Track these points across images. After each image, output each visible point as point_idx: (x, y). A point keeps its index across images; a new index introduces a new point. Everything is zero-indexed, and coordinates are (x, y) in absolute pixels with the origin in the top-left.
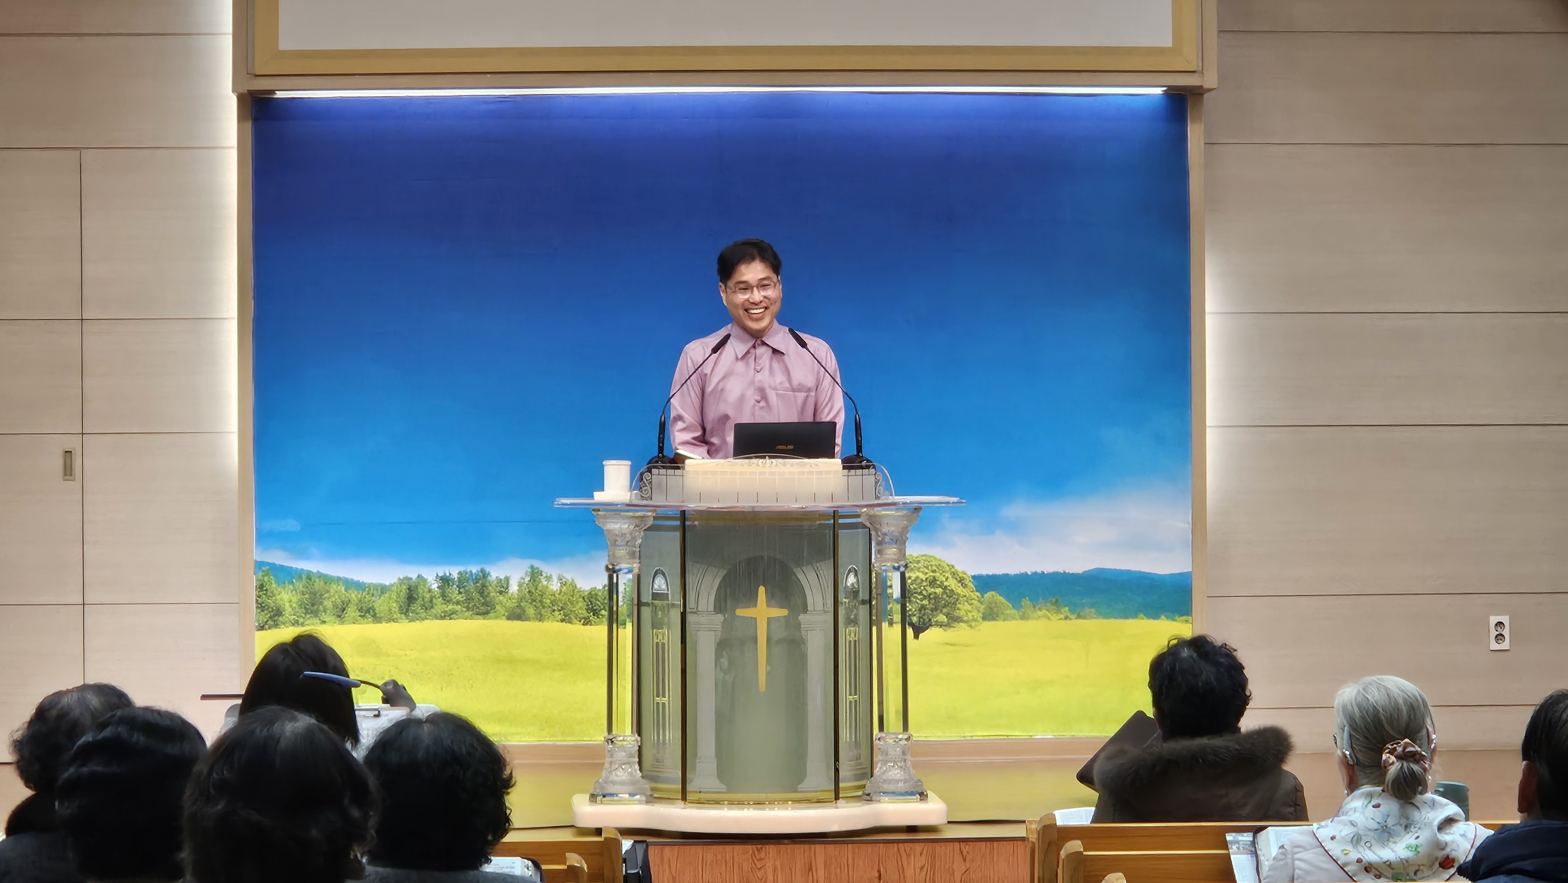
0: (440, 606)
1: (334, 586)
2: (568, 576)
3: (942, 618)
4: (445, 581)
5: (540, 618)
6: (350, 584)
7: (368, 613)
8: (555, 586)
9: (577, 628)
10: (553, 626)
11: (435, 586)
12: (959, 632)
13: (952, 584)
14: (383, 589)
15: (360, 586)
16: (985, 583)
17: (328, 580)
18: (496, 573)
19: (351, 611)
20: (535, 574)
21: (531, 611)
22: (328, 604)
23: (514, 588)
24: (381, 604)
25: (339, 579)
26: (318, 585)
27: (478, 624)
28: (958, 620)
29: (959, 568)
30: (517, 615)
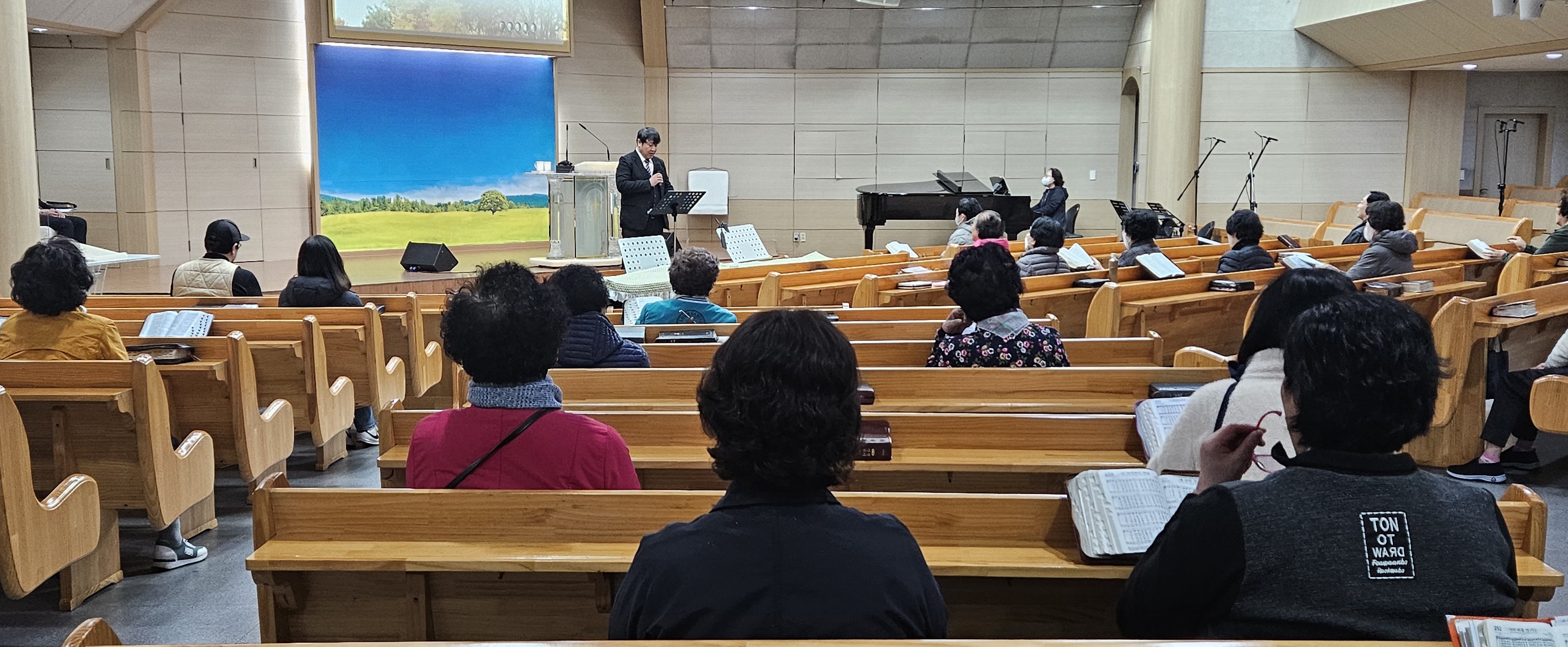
0: (373, 208)
1: (342, 202)
2: (406, 198)
3: (499, 208)
4: (374, 199)
5: (399, 210)
6: (347, 201)
7: (353, 210)
8: (403, 201)
9: (409, 213)
10: (403, 213)
11: (371, 201)
12: (503, 212)
13: (501, 198)
14: (357, 203)
15: (350, 202)
16: (509, 198)
17: (341, 200)
18: (387, 197)
19: (348, 210)
20: (398, 197)
21: (397, 209)
22: (341, 207)
23: (392, 201)
24: (356, 207)
25: (344, 200)
26: (338, 202)
27: (383, 212)
28: (502, 209)
29: (503, 194)
30: (393, 210)
